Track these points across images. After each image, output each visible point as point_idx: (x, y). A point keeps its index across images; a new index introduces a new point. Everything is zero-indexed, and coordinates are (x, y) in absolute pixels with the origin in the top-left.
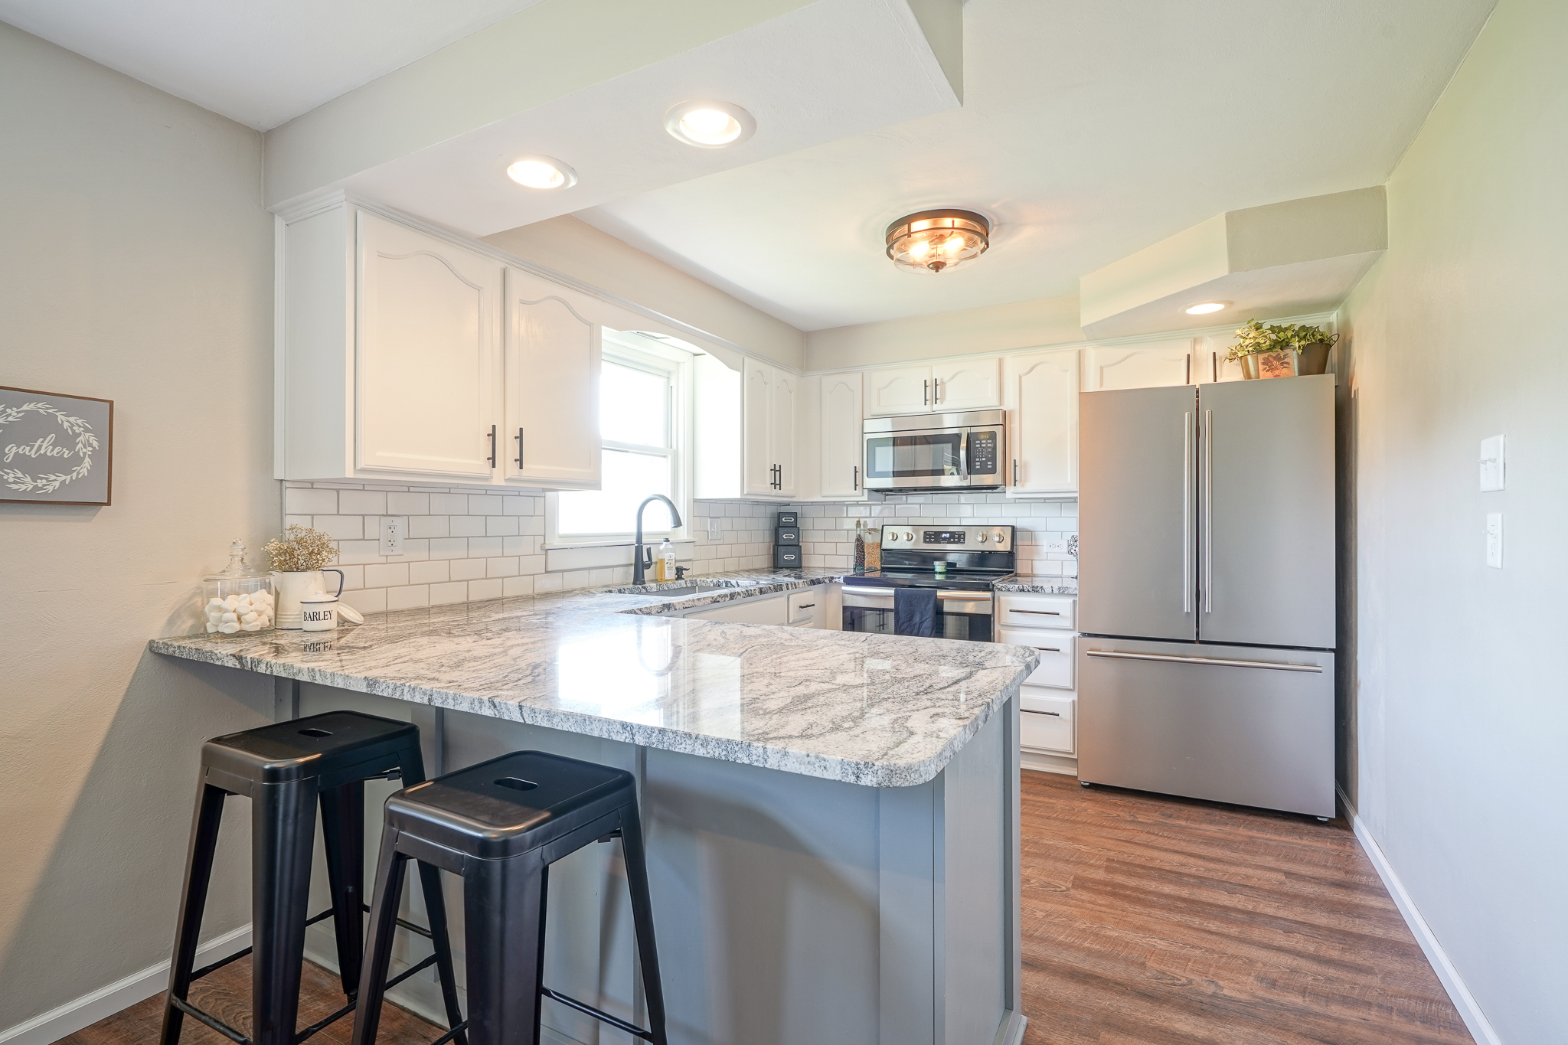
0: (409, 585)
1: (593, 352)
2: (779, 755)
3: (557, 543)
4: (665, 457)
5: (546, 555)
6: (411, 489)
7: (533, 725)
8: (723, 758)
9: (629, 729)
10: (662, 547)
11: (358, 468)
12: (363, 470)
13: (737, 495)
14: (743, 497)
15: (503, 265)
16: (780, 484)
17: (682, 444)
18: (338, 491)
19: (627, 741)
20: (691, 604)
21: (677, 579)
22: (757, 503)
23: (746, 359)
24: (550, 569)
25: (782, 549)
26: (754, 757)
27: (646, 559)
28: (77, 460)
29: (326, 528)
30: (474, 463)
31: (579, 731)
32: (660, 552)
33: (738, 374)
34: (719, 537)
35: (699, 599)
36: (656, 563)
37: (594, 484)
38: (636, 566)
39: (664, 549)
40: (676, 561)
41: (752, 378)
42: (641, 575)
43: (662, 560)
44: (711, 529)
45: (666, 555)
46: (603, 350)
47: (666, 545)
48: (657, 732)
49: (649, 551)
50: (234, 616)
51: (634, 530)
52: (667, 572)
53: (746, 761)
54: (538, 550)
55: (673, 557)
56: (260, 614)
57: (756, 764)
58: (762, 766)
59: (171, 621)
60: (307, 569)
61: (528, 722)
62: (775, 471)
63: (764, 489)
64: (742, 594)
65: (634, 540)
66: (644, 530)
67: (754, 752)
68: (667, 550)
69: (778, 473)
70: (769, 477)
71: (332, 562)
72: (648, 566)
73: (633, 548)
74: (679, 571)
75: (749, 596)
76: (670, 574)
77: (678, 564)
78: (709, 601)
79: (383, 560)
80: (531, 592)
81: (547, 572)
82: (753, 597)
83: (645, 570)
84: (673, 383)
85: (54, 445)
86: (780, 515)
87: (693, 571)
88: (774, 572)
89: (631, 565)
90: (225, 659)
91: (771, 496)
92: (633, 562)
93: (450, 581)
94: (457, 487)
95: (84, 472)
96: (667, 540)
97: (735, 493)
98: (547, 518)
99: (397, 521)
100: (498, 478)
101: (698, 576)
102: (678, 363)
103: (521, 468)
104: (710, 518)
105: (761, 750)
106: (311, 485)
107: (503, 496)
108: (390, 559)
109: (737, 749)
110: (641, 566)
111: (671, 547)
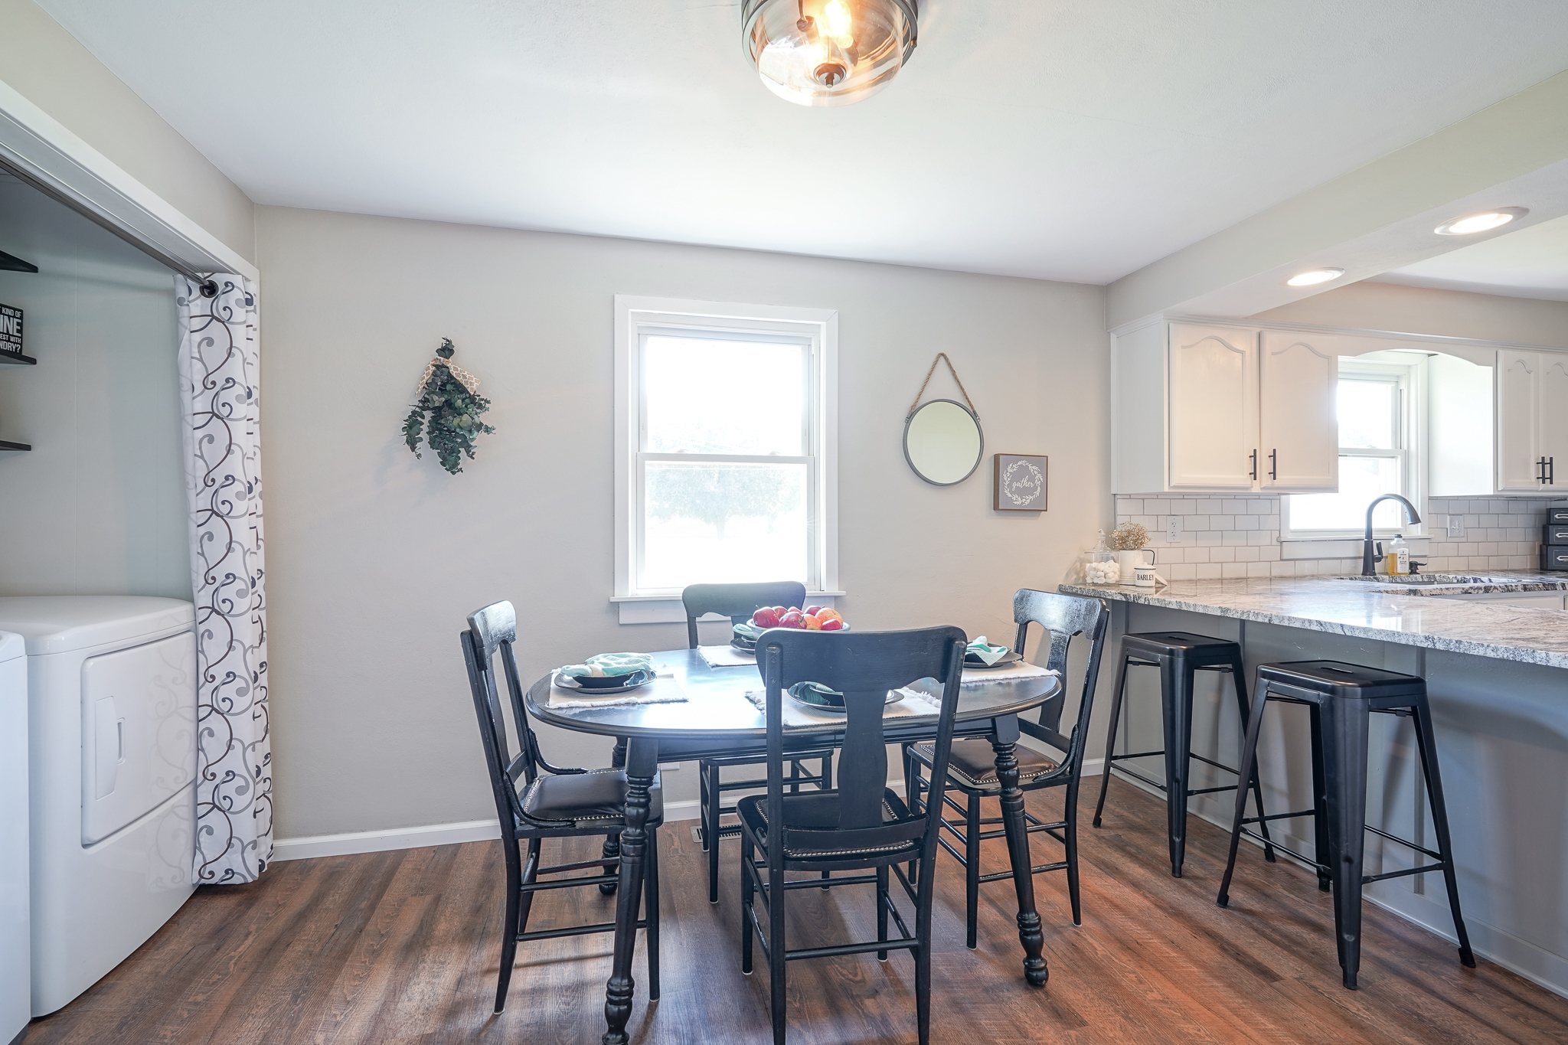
0: (1184, 563)
1: (1331, 373)
2: (1560, 658)
3: (1290, 537)
4: (1393, 457)
5: (1281, 546)
6: (1185, 497)
7: (1352, 636)
8: (1511, 659)
9: (1431, 640)
10: (1393, 543)
11: (1172, 485)
12: (1175, 487)
13: (1490, 492)
14: (1497, 493)
15: (1258, 330)
16: (1551, 478)
17: (1414, 441)
18: (1143, 499)
19: (1429, 647)
20: (1439, 592)
21: (1410, 573)
22: (1516, 499)
23: (1501, 353)
24: (1284, 558)
25: (1552, 551)
26: (1538, 659)
27: (1376, 553)
28: (1035, 488)
29: (1146, 523)
30: (1239, 477)
31: (1389, 640)
32: (1392, 547)
33: (1489, 370)
34: (1462, 534)
35: (1447, 589)
36: (1387, 557)
37: (1332, 487)
38: (1366, 559)
39: (1395, 545)
40: (1410, 556)
41: (1509, 370)
42: (1371, 567)
43: (1394, 555)
44: (1451, 525)
45: (1400, 552)
46: (1339, 370)
47: (1398, 541)
48: (1454, 642)
49: (1379, 546)
50: (1103, 574)
51: (1363, 526)
52: (1399, 566)
53: (1531, 661)
54: (1275, 542)
55: (1407, 552)
56: (1115, 573)
57: (1539, 663)
58: (1545, 664)
59: (1067, 575)
60: (1134, 549)
61: (1347, 634)
62: (1543, 463)
63: (1528, 483)
64: (1499, 589)
65: (1363, 536)
66: (1374, 526)
67: (1538, 656)
68: (1399, 546)
69: (1547, 467)
70: (1534, 471)
71: (1148, 545)
72: (1379, 560)
73: (1362, 544)
74: (1413, 567)
75: (1508, 591)
76: (1403, 568)
77: (1412, 560)
78: (1459, 591)
79: (1168, 545)
80: (1268, 575)
81: (1281, 560)
82: (1514, 593)
83: (1375, 563)
84: (1403, 386)
85: (1028, 481)
86: (1549, 512)
87: (1429, 568)
88: (1541, 573)
89: (1360, 558)
90: (1114, 596)
91: (1537, 491)
92: (1363, 555)
93: (1210, 563)
94: (1215, 494)
95: (1038, 494)
96: (1399, 536)
97: (1488, 490)
98: (1281, 515)
99: (1178, 520)
100: (1256, 488)
101: (1436, 572)
102: (1409, 366)
103: (1275, 478)
104: (1449, 515)
105: (1544, 655)
106: (1130, 497)
107: (1247, 499)
108: (1173, 545)
109: (1523, 653)
110: (1371, 561)
111: (1404, 542)
